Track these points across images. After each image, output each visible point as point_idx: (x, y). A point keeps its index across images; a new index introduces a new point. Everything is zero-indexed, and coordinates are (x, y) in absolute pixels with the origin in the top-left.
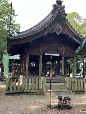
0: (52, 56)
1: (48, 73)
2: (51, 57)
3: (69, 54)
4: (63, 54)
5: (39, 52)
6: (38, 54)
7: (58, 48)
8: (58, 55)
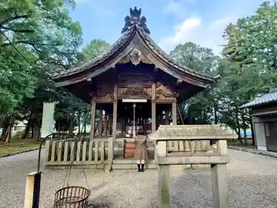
0: (136, 103)
1: (130, 132)
2: (134, 106)
3: (163, 98)
4: (153, 98)
5: (112, 97)
6: (109, 100)
7: (145, 89)
8: (145, 101)
